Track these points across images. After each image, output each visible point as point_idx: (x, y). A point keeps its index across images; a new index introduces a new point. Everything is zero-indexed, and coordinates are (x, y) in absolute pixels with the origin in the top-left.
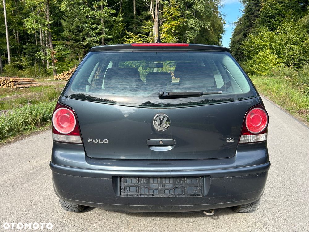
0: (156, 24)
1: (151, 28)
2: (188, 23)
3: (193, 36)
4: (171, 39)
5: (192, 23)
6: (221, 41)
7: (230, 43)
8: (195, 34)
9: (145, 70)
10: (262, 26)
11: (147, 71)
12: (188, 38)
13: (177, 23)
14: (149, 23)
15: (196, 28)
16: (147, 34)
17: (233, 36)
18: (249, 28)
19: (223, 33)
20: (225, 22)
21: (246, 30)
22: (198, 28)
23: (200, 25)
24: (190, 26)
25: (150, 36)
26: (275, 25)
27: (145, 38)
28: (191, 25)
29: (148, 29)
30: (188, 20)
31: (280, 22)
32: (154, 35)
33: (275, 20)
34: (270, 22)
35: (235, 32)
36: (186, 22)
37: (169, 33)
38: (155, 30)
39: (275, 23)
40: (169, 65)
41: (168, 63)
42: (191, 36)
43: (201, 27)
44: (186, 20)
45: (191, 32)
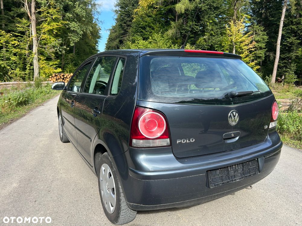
0: (33, 24)
1: (27, 26)
2: (70, 26)
3: (77, 39)
4: (53, 41)
5: (74, 25)
6: (98, 46)
7: (105, 48)
8: (78, 37)
9: (23, 72)
10: (136, 36)
11: (25, 73)
12: (71, 41)
13: (59, 25)
14: (24, 21)
15: (78, 31)
16: (23, 33)
17: (108, 42)
18: (123, 36)
19: (99, 38)
20: (101, 28)
21: (121, 38)
22: (80, 32)
23: (82, 29)
24: (72, 29)
25: (26, 36)
26: (146, 35)
27: (20, 38)
28: (74, 27)
29: (23, 28)
30: (69, 23)
31: (150, 33)
32: (32, 34)
33: (146, 31)
34: (142, 32)
35: (109, 39)
36: (68, 24)
37: (50, 34)
38: (32, 30)
39: (146, 33)
40: (52, 67)
41: (52, 65)
42: (74, 39)
43: (83, 31)
44: (67, 22)
45: (74, 35)
